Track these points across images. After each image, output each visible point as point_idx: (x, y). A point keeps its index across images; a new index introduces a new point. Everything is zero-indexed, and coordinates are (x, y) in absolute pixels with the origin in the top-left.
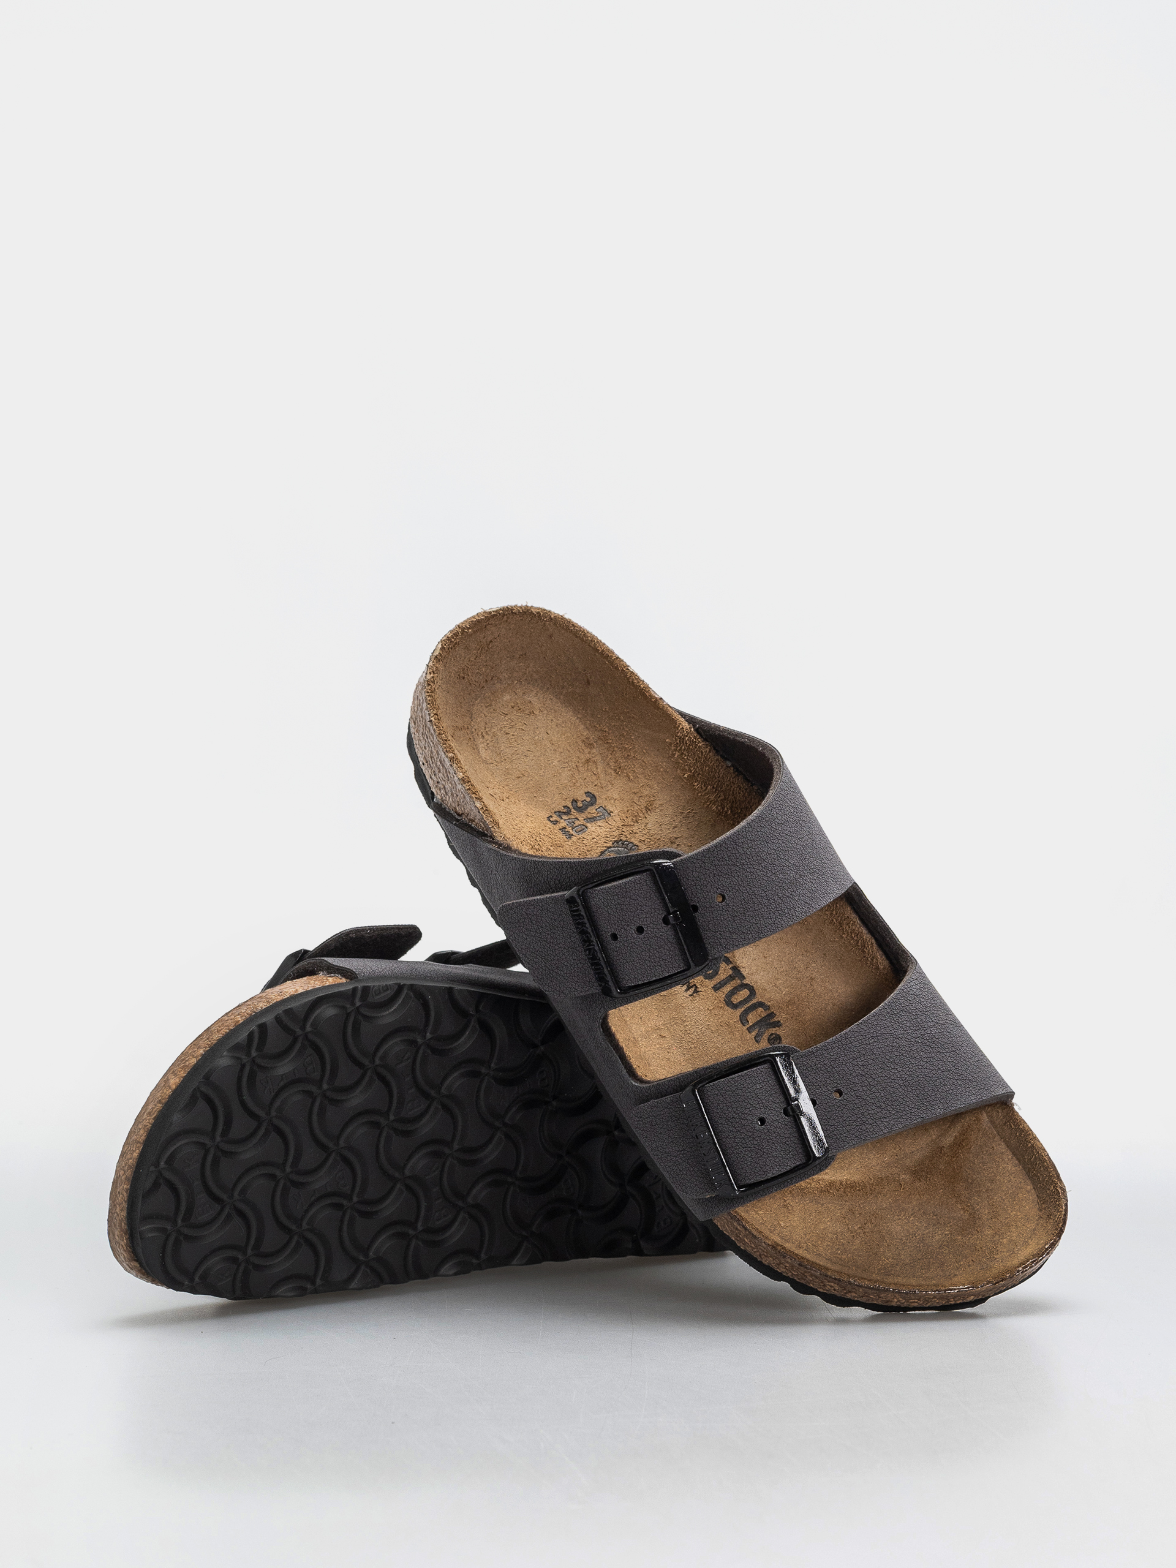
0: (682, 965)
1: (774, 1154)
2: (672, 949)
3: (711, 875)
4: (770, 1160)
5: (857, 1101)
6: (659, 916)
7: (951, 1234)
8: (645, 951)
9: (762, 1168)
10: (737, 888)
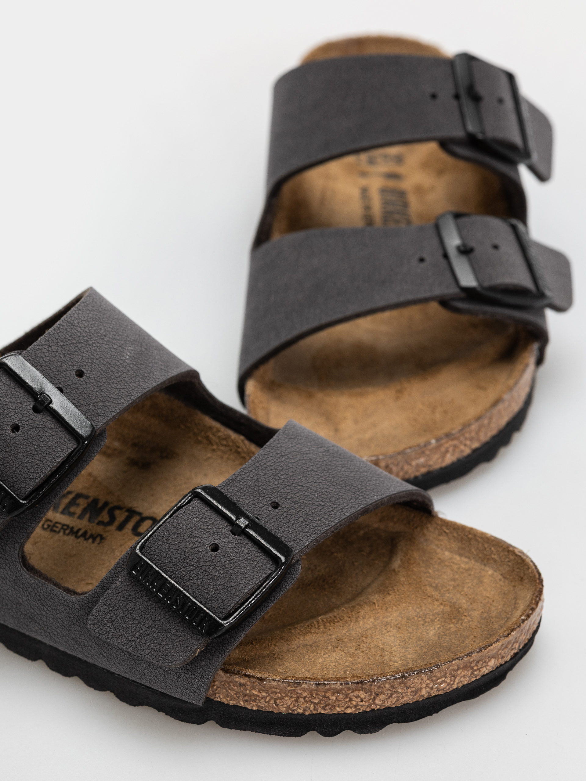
0: (70, 445)
1: (242, 571)
2: (53, 434)
3: (62, 356)
4: (241, 578)
5: (296, 506)
6: (28, 408)
7: (443, 626)
8: (29, 446)
9: (236, 589)
10: (90, 361)
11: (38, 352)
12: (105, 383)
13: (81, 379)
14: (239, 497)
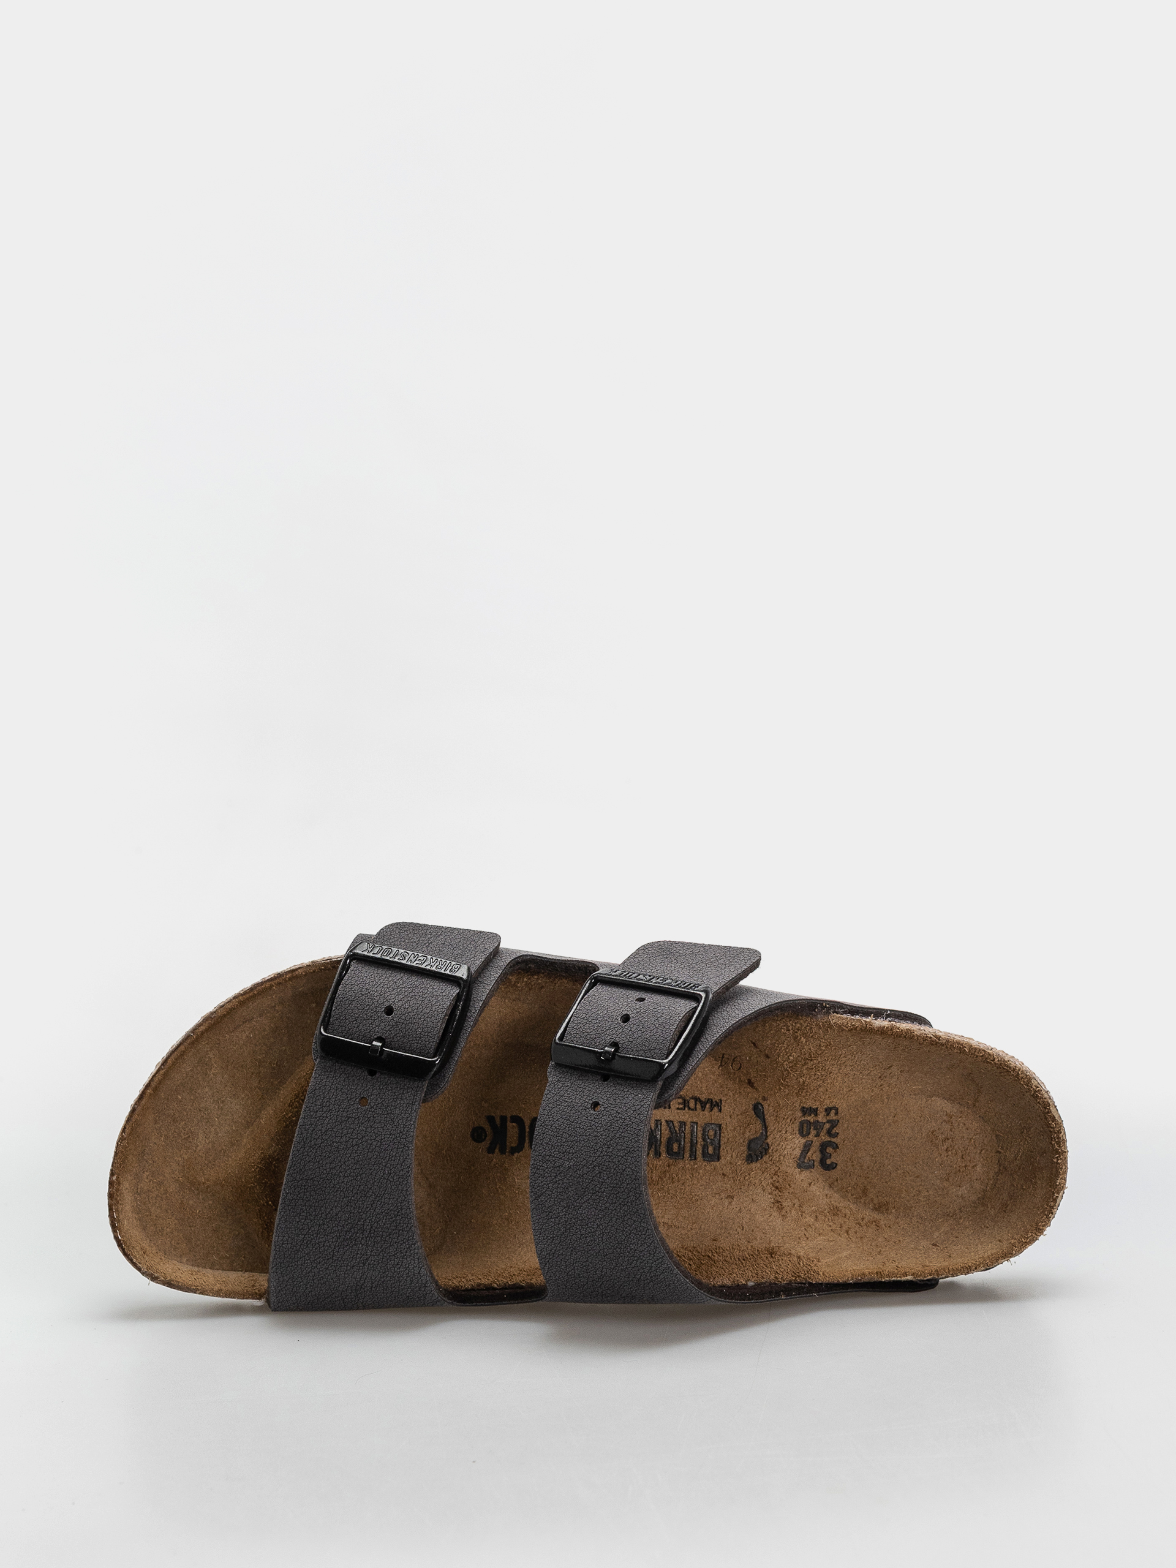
11: (642, 1098)
12: (570, 1116)
13: (591, 1102)
14: (398, 1089)
